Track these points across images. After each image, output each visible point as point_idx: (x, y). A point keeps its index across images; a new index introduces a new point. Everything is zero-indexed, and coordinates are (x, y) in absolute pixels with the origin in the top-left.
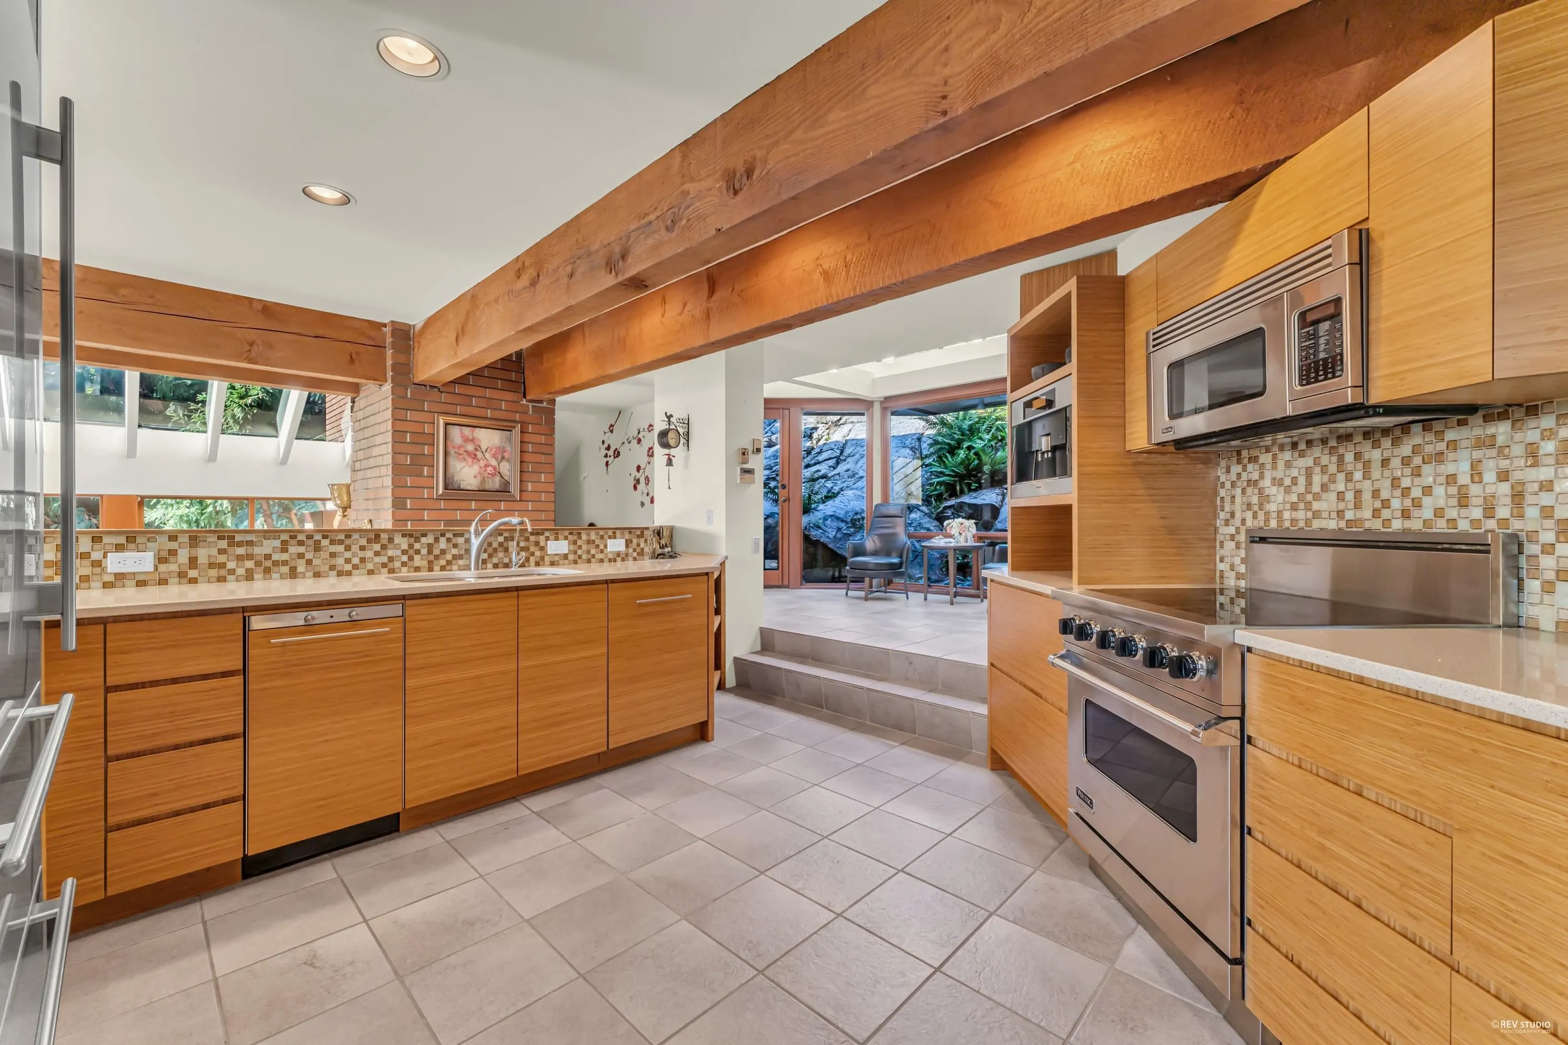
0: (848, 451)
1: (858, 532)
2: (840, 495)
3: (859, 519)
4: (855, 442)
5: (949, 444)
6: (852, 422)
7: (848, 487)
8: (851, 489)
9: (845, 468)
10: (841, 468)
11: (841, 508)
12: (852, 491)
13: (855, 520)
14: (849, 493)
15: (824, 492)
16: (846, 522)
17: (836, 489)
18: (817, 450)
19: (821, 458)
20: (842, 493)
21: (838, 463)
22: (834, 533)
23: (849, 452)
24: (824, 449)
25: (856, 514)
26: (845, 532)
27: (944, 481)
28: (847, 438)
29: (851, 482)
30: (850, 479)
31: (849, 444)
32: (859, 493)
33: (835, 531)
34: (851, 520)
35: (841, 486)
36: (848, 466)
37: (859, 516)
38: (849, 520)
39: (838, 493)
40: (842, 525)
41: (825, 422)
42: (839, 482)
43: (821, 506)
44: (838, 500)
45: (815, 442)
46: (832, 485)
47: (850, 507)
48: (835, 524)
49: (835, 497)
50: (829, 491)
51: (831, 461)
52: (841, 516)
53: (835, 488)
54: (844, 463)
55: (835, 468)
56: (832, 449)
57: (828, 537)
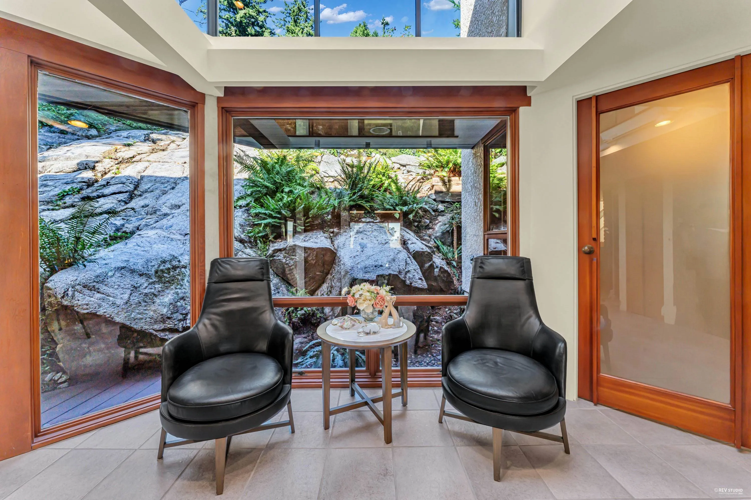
0: (143, 187)
1: (167, 288)
2: (135, 236)
3: (169, 269)
4: (153, 179)
5: (267, 187)
6: (148, 161)
7: (146, 225)
8: (152, 229)
9: (142, 203)
10: (136, 203)
11: (138, 255)
12: (154, 232)
13: (162, 271)
14: (151, 233)
15: (110, 231)
16: (148, 276)
17: (129, 227)
18: (101, 182)
19: (106, 191)
20: (139, 232)
21: (131, 198)
22: (126, 296)
23: (147, 187)
24: (112, 182)
25: (164, 262)
26: (146, 291)
27: (270, 223)
28: (143, 174)
29: (151, 219)
30: (149, 216)
31: (145, 180)
32: (165, 234)
33: (129, 292)
34: (156, 272)
35: (137, 224)
36: (147, 202)
37: (168, 266)
38: (153, 272)
39: (133, 233)
40: (142, 280)
41: (114, 157)
42: (134, 219)
43: (103, 252)
44: (135, 239)
45: (99, 175)
46: (122, 222)
47: (152, 254)
48: (129, 281)
49: (127, 238)
50: (118, 230)
51: (121, 195)
52: (139, 267)
53: (126, 225)
54: (139, 198)
55: (126, 203)
56: (124, 184)
57: (114, 304)
